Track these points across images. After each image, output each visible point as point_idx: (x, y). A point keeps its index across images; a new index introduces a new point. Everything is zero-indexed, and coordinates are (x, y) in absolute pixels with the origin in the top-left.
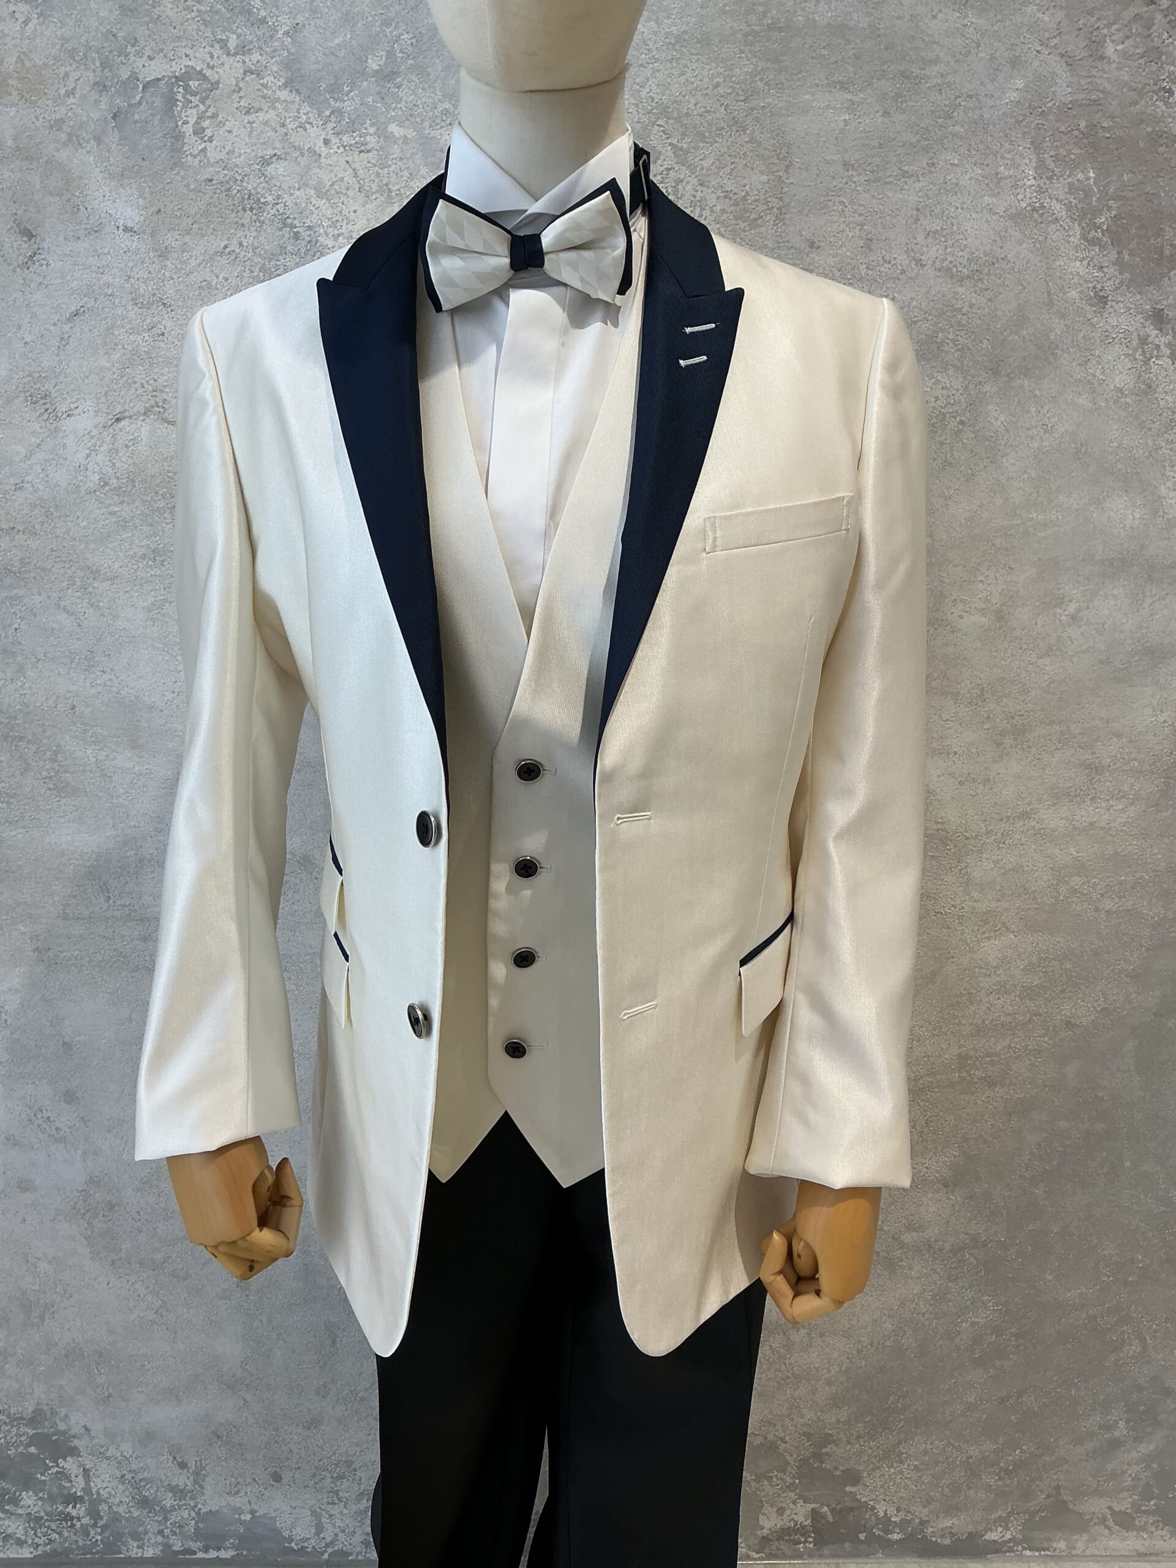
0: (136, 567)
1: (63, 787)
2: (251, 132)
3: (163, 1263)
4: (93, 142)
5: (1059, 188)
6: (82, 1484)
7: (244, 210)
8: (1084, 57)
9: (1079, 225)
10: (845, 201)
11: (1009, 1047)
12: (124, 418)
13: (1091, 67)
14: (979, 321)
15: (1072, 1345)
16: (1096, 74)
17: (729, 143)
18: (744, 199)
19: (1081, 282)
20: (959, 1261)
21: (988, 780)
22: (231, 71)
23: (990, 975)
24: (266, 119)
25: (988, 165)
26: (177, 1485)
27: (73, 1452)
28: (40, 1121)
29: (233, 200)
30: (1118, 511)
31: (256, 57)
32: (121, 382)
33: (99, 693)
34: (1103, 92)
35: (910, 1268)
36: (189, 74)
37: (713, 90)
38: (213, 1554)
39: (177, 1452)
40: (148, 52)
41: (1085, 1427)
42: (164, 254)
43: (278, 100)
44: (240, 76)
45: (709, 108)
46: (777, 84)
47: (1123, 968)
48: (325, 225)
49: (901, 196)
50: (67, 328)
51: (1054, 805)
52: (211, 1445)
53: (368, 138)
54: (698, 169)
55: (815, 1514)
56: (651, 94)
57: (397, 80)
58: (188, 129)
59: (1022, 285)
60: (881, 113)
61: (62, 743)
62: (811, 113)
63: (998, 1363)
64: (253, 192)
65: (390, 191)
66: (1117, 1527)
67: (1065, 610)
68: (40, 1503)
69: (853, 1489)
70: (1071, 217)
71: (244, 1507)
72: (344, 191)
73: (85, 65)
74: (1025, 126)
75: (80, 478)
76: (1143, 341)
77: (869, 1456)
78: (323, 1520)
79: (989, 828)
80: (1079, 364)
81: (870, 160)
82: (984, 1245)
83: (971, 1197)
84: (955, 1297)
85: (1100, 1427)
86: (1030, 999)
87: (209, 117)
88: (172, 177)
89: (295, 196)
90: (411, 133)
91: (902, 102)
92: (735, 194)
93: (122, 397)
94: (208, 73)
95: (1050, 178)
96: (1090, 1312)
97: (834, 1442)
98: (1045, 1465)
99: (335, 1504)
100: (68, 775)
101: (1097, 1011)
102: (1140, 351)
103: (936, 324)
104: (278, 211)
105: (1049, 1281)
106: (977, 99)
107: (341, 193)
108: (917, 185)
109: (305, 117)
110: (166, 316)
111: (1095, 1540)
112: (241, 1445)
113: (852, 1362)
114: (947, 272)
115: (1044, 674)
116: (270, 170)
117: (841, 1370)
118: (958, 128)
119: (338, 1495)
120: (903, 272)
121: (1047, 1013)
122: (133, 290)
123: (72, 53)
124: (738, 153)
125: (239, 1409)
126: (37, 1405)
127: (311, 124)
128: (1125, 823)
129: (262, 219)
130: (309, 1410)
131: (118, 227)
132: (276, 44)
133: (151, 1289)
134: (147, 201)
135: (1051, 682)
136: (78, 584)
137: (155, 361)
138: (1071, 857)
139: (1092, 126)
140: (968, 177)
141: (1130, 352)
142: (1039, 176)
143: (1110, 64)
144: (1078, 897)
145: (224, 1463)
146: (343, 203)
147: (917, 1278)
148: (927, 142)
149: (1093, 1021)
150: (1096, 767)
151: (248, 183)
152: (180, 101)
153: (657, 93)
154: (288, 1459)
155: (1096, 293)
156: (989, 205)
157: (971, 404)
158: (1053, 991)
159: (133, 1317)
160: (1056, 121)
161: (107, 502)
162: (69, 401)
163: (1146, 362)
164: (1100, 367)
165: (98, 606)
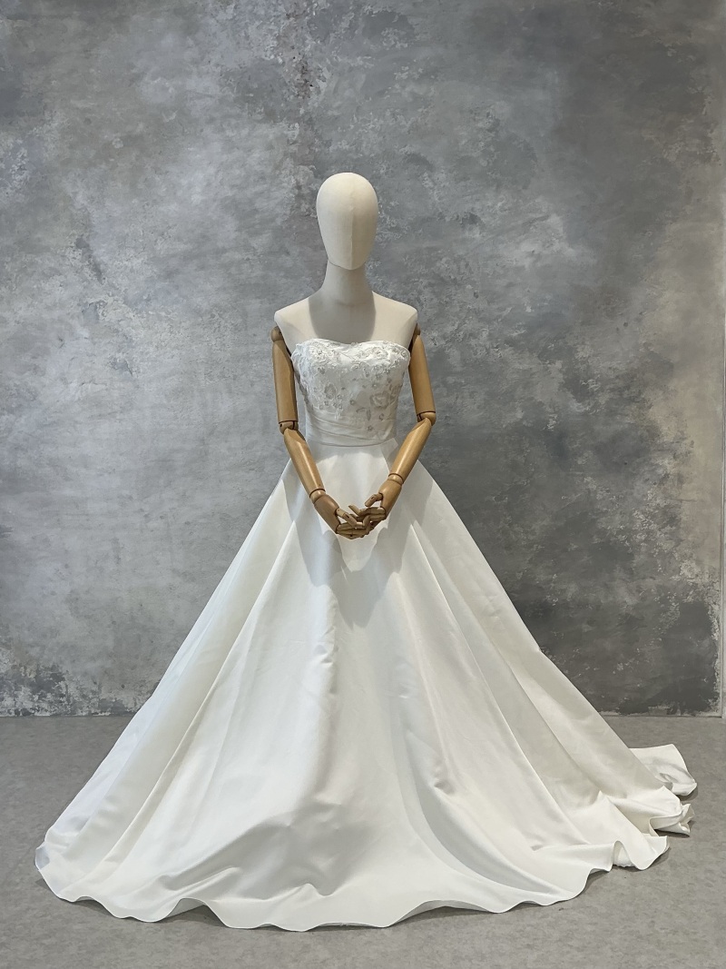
38: (103, 714)
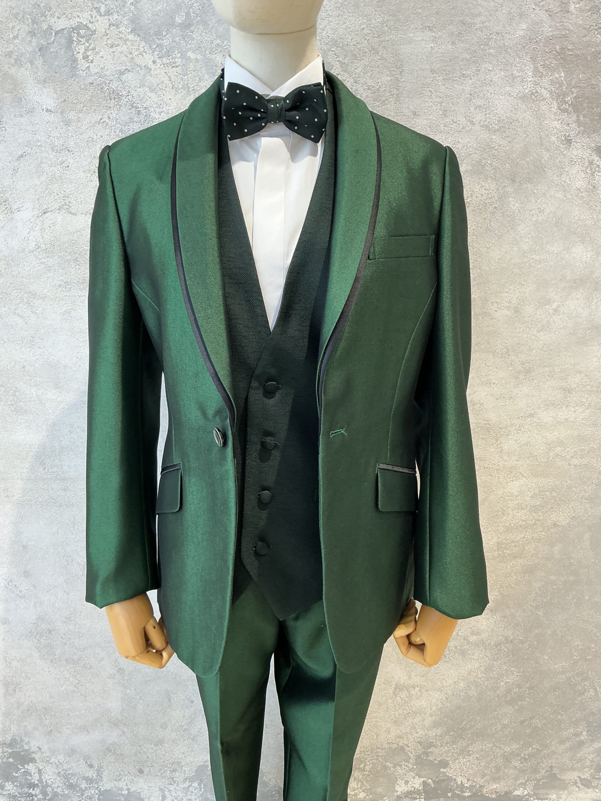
0: (56, 291)
1: (20, 410)
2: (113, 57)
3: (78, 660)
4: (28, 64)
5: (545, 82)
6: (38, 778)
7: (111, 99)
8: (559, 11)
9: (556, 101)
10: (432, 90)
11: (524, 537)
12: (48, 212)
13: (562, 17)
14: (504, 154)
15: (558, 693)
16: (565, 21)
17: (370, 60)
18: (378, 90)
19: (558, 132)
20: (499, 650)
21: (512, 397)
22: (103, 25)
23: (513, 500)
24: (121, 50)
25: (507, 70)
26: (88, 777)
27: (33, 760)
28: (11, 587)
29: (104, 94)
30: (578, 253)
31: (116, 16)
32: (46, 192)
33: (37, 359)
34: (568, 30)
35: (473, 654)
36: (80, 26)
37: (361, 31)
39: (88, 760)
40: (57, 14)
41: (565, 735)
42: (68, 123)
43: (127, 40)
44: (107, 27)
45: (359, 41)
46: (395, 28)
47: (583, 495)
48: (154, 107)
49: (462, 87)
50: (16, 164)
51: (546, 410)
52: (105, 755)
53: (176, 60)
54: (353, 74)
55: (425, 784)
56: (328, 34)
57: (192, 28)
58: (80, 56)
59: (526, 134)
60: (450, 43)
61: (18, 386)
62: (413, 43)
63: (520, 703)
64: (115, 89)
65: (189, 88)
66: (583, 787)
67: (551, 307)
68: (15, 788)
69: (444, 770)
70: (552, 98)
71: (124, 788)
72: (164, 88)
73: (23, 22)
74: (527, 49)
75: (25, 244)
76: (591, 163)
77: (453, 753)
78: (166, 793)
79: (513, 423)
80: (558, 176)
81: (445, 68)
82: (512, 642)
83: (505, 617)
84: (497, 669)
85: (573, 735)
86: (535, 512)
87: (91, 50)
88: (72, 82)
89: (137, 91)
90: (199, 57)
91: (462, 37)
92: (373, 87)
93: (47, 200)
94: (90, 25)
95: (541, 77)
96: (567, 675)
97: (434, 746)
98: (544, 755)
99: (172, 784)
100: (22, 403)
101: (570, 518)
102: (589, 168)
103: (481, 155)
104: (129, 99)
105: (546, 660)
106: (502, 35)
107: (162, 89)
108: (470, 81)
109: (142, 49)
110: (70, 157)
111: (572, 794)
112: (121, 755)
113: (443, 704)
114: (487, 127)
115: (540, 340)
116: (124, 77)
117: (437, 709)
118: (491, 51)
119: (173, 780)
120: (463, 128)
121: (544, 519)
122: (51, 143)
123: (16, 16)
124: (375, 65)
125: (120, 736)
126: (13, 736)
127: (146, 52)
128: (584, 418)
129: (120, 104)
130: (157, 736)
131: (43, 110)
132: (126, 9)
133: (72, 674)
134: (58, 95)
135: (544, 345)
136: (25, 301)
137: (64, 181)
138: (556, 437)
139: (562, 49)
140: (497, 76)
141: (584, 169)
142: (534, 76)
143: (572, 15)
144: (560, 458)
145: (112, 765)
146: (164, 95)
147: (476, 659)
148: (475, 58)
149: (568, 523)
150: (568, 390)
151: (112, 85)
152: (75, 41)
153: (331, 34)
154: (146, 761)
155: (566, 138)
156: (508, 92)
157: (500, 198)
158: (547, 508)
159: (63, 689)
160: (544, 46)
161: (40, 257)
162: (19, 203)
163: (593, 174)
164: (568, 177)
165: (36, 313)
